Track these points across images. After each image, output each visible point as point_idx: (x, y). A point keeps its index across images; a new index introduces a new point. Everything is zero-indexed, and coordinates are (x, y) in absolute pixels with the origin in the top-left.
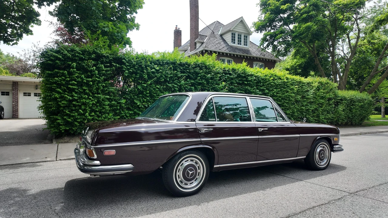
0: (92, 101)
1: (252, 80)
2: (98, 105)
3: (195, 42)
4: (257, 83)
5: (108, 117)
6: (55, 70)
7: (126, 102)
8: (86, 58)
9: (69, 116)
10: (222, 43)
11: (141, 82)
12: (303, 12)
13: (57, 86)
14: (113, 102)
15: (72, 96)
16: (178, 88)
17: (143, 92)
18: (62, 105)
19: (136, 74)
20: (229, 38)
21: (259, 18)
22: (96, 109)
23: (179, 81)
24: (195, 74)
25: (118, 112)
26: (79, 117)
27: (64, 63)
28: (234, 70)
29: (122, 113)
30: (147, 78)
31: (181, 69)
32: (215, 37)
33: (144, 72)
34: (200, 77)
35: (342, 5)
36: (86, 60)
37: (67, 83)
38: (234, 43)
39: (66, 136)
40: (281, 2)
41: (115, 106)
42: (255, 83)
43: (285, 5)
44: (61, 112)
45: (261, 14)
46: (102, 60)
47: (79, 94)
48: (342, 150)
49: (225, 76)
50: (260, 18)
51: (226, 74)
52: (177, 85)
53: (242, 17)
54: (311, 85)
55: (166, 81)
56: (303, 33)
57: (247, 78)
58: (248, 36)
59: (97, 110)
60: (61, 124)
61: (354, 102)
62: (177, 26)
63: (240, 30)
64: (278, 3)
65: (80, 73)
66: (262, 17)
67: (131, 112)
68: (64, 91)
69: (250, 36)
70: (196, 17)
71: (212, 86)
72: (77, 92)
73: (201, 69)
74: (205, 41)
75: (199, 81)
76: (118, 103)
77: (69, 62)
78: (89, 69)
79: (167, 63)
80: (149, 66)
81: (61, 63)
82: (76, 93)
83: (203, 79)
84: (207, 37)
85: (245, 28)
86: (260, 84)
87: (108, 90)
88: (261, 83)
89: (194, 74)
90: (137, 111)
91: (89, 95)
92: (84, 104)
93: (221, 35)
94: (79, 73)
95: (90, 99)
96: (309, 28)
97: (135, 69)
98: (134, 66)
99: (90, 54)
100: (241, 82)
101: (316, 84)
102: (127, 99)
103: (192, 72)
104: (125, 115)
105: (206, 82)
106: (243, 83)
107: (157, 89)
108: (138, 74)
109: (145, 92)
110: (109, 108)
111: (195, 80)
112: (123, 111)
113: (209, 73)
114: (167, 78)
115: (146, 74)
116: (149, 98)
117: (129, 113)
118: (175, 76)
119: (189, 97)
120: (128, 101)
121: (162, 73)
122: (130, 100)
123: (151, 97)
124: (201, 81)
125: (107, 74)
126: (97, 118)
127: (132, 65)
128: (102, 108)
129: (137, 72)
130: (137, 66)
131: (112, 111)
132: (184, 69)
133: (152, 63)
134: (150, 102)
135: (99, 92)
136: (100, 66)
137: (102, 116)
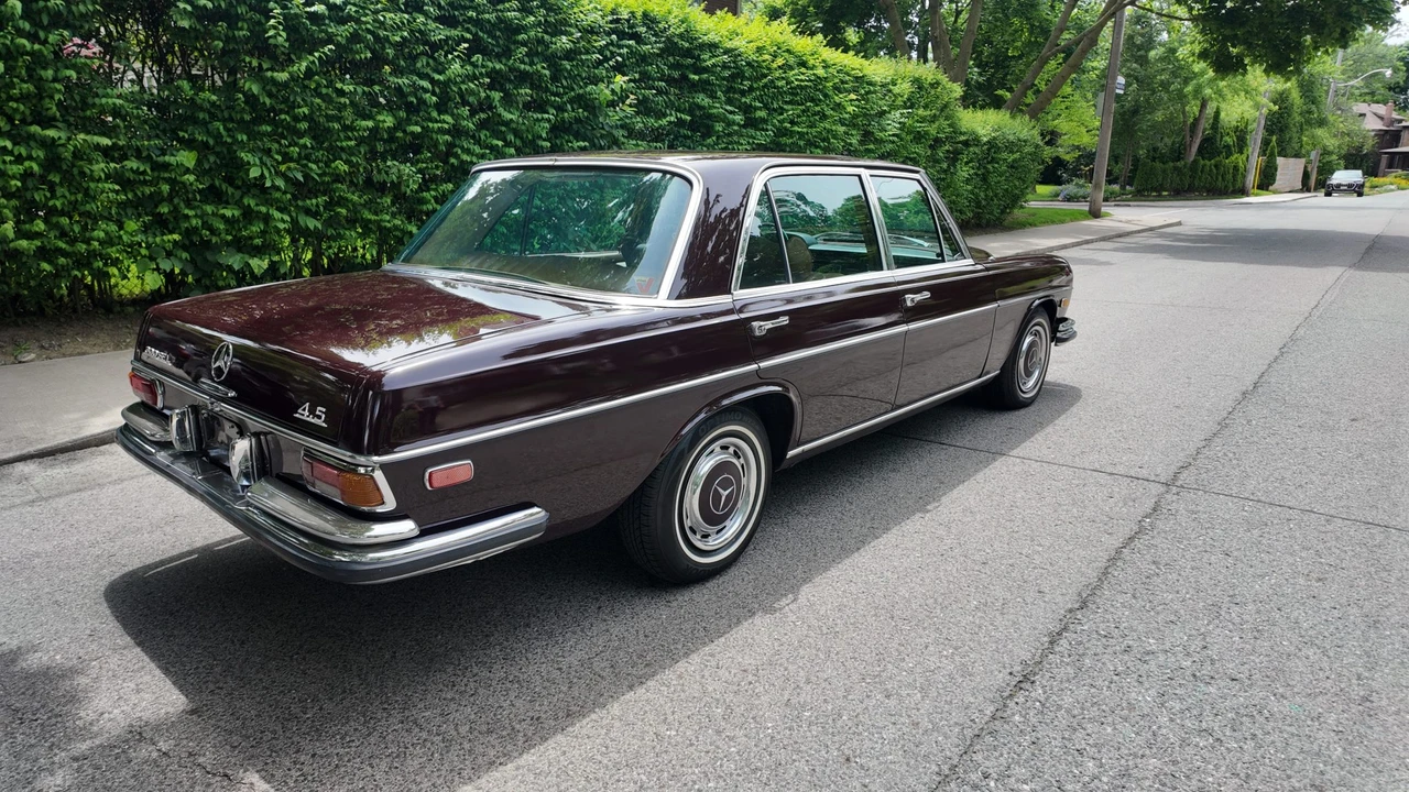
1: (714, 65)
2: (57, 180)
4: (733, 77)
5: (120, 237)
7: (199, 163)
11: (259, 65)
14: (132, 164)
16: (434, 93)
17: (274, 112)
22: (47, 199)
23: (435, 59)
24: (500, 30)
25: (166, 210)
28: (649, 20)
29: (187, 217)
30: (287, 45)
34: (524, 44)
41: (146, 182)
42: (724, 79)
49: (621, 47)
51: (622, 35)
52: (432, 81)
54: (890, 91)
55: (378, 60)
57: (698, 59)
59: (58, 204)
61: (998, 150)
67: (229, 212)
71: (573, 89)
75: (522, 66)
76: (157, 167)
83: (537, 54)
86: (741, 84)
87: (91, 100)
88: (744, 78)
89: (498, 33)
90: (257, 205)
100: (676, 74)
101: (904, 88)
102: (202, 149)
103: (489, 21)
104: (206, 225)
105: (547, 72)
106: (684, 78)
107: (342, 100)
108: (240, 24)
109: (287, 113)
110: (117, 192)
111: (504, 61)
112: (189, 206)
113: (556, 29)
114: (384, 48)
115: (279, 23)
116: (307, 141)
117: (223, 216)
118: (422, 37)
119: (690, 183)
120: (208, 160)
121: (358, 21)
122: (217, 154)
123: (314, 138)
124: (528, 68)
125: (72, 15)
126: (66, 242)
128: (80, 197)
129: (233, 11)
131: (135, 206)
132: (451, 3)
134: (315, 162)
135: (51, 112)
137: (87, 234)
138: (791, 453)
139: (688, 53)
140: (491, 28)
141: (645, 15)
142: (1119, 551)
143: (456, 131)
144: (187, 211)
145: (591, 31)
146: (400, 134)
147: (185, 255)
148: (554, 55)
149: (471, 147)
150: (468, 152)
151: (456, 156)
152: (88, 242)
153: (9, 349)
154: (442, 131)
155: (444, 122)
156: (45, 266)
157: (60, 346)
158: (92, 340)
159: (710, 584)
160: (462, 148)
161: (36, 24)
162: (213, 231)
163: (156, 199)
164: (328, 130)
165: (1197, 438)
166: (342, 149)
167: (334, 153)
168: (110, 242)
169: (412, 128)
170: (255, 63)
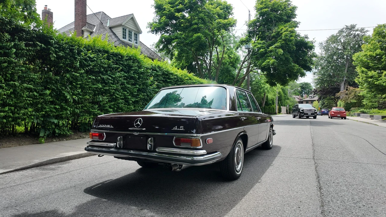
0: (6, 90)
1: (173, 78)
2: (13, 96)
3: (82, 30)
5: (27, 113)
7: (51, 94)
10: (113, 36)
11: (71, 70)
12: (193, 23)
14: (35, 94)
16: (112, 80)
17: (72, 82)
19: (66, 59)
20: (120, 32)
21: (154, 19)
23: (112, 72)
25: (40, 106)
28: (159, 67)
30: (79, 66)
32: (104, 28)
33: (75, 58)
34: (133, 70)
35: (223, 24)
38: (125, 38)
40: (175, 9)
41: (37, 99)
43: (179, 13)
45: (156, 16)
48: (276, 134)
49: (153, 72)
50: (154, 20)
52: (112, 77)
53: (133, 14)
55: (99, 71)
56: (193, 42)
57: (169, 76)
58: (138, 35)
59: (12, 103)
62: (46, 6)
63: (130, 26)
64: (172, 10)
66: (156, 19)
69: (140, 35)
70: (83, 2)
71: (143, 81)
73: (134, 62)
74: (94, 31)
75: (132, 75)
76: (40, 95)
78: (1, 44)
79: (99, 51)
80: (82, 51)
83: (135, 73)
84: (95, 27)
85: (134, 25)
87: (27, 76)
89: (127, 67)
90: (65, 105)
93: (110, 28)
95: (2, 88)
96: (199, 38)
97: (65, 53)
99: (3, 23)
102: (53, 90)
103: (125, 64)
104: (50, 111)
105: (137, 77)
106: (166, 80)
107: (90, 80)
108: (67, 60)
109: (75, 83)
110: (30, 100)
111: (127, 74)
112: (46, 106)
113: (140, 67)
114: (100, 68)
115: (79, 60)
116: (79, 90)
117: (56, 108)
118: (109, 66)
119: (226, 89)
120: (54, 94)
121: (96, 61)
122: (56, 92)
123: (81, 89)
124: (133, 75)
125: (26, 55)
126: (12, 114)
127: (62, 48)
128: (19, 101)
129: (66, 57)
130: (68, 50)
131: (31, 105)
132: (116, 60)
133: (85, 49)
134: (80, 95)
135: (16, 78)
136: (19, 43)
137: (18, 112)
138: (247, 149)
139: (167, 75)
140: (125, 66)
143: (116, 90)
145: (147, 68)
146: (102, 89)
147: (42, 119)
148: (138, 73)
150: (118, 94)
151: (115, 95)
154: (113, 89)
156: (5, 121)
157: (2, 145)
158: (12, 143)
160: (116, 93)
161: (17, 56)
162: (52, 112)
163: (39, 102)
164: (84, 88)
166: (88, 93)
167: (86, 94)
168: (24, 114)
169: (106, 88)
170: (70, 69)
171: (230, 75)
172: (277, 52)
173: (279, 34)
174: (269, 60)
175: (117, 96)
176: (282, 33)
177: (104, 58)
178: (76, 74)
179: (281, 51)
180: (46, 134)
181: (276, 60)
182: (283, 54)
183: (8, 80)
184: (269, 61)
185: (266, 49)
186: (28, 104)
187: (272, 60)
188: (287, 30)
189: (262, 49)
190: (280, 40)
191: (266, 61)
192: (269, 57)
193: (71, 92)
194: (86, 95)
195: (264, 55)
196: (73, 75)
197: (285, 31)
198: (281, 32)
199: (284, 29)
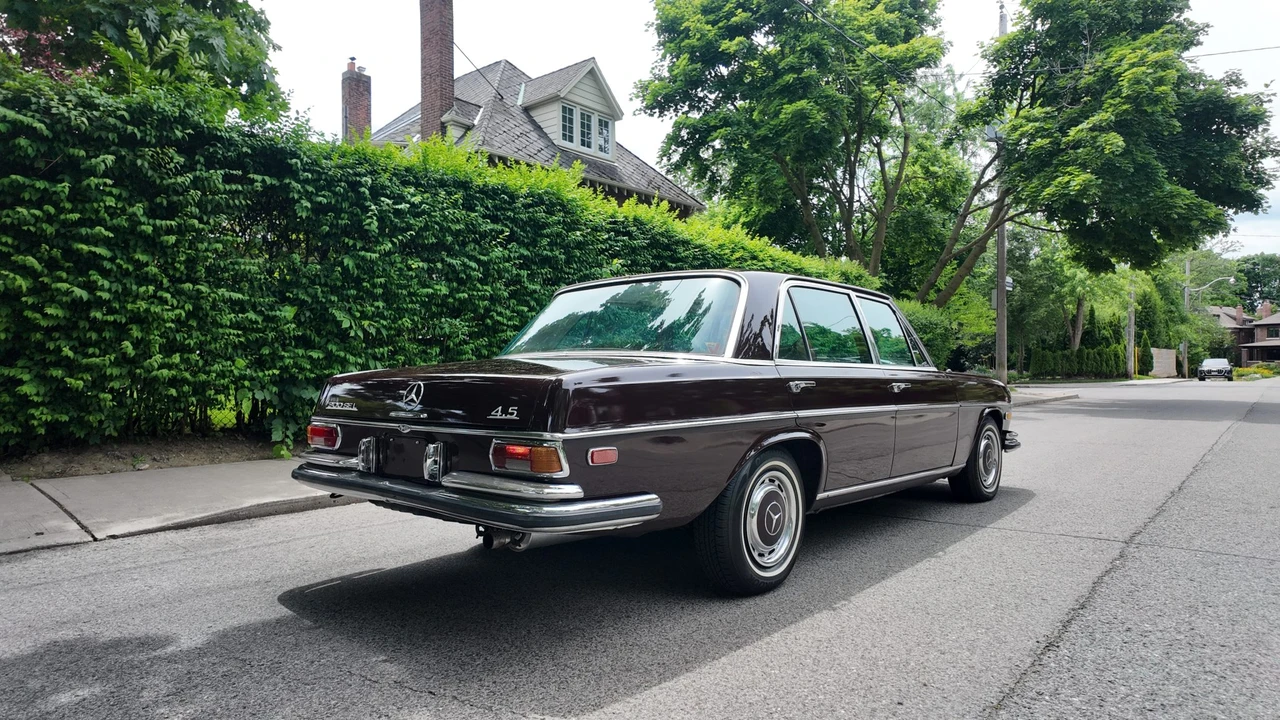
0: (173, 308)
2: (195, 324)
3: (443, 123)
5: (232, 371)
6: (13, 177)
7: (296, 316)
8: (148, 138)
9: (71, 367)
10: (534, 136)
11: (354, 245)
12: (783, 68)
13: (16, 243)
14: (252, 315)
15: (90, 287)
16: (478, 271)
17: (358, 281)
18: (44, 323)
19: (338, 211)
20: (555, 121)
21: (653, 69)
22: (185, 339)
23: (480, 246)
24: (530, 226)
25: (267, 352)
26: (116, 371)
27: (51, 148)
28: (638, 222)
29: (282, 358)
30: (377, 231)
31: (487, 208)
32: (506, 111)
33: (366, 209)
34: (548, 236)
35: (889, 62)
36: (149, 145)
37: (62, 231)
38: (571, 140)
39: (47, 449)
40: (720, 28)
41: (258, 330)
43: (733, 38)
44: (27, 352)
45: (660, 57)
46: (211, 150)
47: (118, 281)
48: (1018, 445)
49: (617, 241)
50: (656, 71)
52: (478, 261)
53: (594, 58)
55: (440, 245)
56: (785, 131)
57: (675, 251)
58: (610, 122)
59: (192, 343)
60: (36, 399)
62: (353, 59)
63: (586, 98)
64: (711, 32)
65: (120, 195)
66: (662, 66)
67: (315, 355)
68: (52, 265)
69: (616, 123)
71: (582, 271)
72: (111, 270)
73: (550, 213)
74: (476, 122)
75: (545, 252)
76: (267, 319)
77: (74, 146)
78: (158, 181)
79: (442, 184)
81: (38, 150)
82: (105, 273)
83: (556, 244)
84: (482, 110)
85: (599, 94)
87: (231, 267)
89: (528, 228)
90: (338, 351)
91: (160, 286)
92: (139, 319)
93: (527, 110)
94: (118, 198)
95: (163, 301)
96: (801, 116)
97: (335, 194)
98: (331, 183)
99: (165, 122)
102: (300, 304)
103: (522, 220)
104: (296, 365)
105: (563, 257)
106: (664, 265)
107: (410, 273)
108: (343, 215)
109: (368, 282)
110: (238, 336)
111: (531, 249)
112: (284, 350)
113: (572, 226)
114: (444, 236)
115: (375, 215)
116: (381, 304)
117: (310, 357)
118: (471, 228)
119: (739, 284)
120: (305, 315)
121: (429, 215)
122: (311, 310)
123: (385, 301)
124: (549, 253)
125: (228, 206)
126: (190, 374)
127: (325, 180)
128: (209, 338)
129: (339, 206)
130: (343, 184)
131: (244, 348)
132: (495, 207)
133: (394, 179)
134: (385, 319)
135: (199, 274)
136: (205, 175)
137: (207, 368)
138: (820, 496)
140: (523, 225)
141: (636, 219)
142: (1100, 578)
143: (494, 299)
144: (283, 353)
145: (595, 229)
146: (451, 300)
147: (275, 389)
148: (568, 246)
149: (503, 311)
150: (500, 314)
151: (492, 318)
152: (208, 373)
153: (129, 460)
154: (483, 298)
155: (486, 290)
156: (173, 392)
157: (168, 459)
158: (192, 456)
159: (768, 596)
160: (496, 311)
161: (204, 211)
162: (302, 369)
163: (264, 343)
164: (397, 295)
165: (1141, 517)
166: (406, 310)
167: (400, 313)
168: (222, 375)
169: (461, 295)
170: (351, 243)
171: (929, 239)
172: (1099, 146)
173: (1108, 79)
174: (1067, 179)
175: (499, 318)
176: (1119, 75)
177: (455, 205)
178: (369, 254)
179: (1116, 141)
180: (289, 433)
181: (1094, 177)
182: (1126, 152)
183: (180, 278)
184: (1068, 182)
185: (1056, 138)
186: (235, 347)
187: (1078, 176)
188: (1142, 59)
189: (1042, 137)
190: (1112, 98)
191: (1056, 182)
192: (1067, 164)
193: (358, 311)
194: (401, 319)
195: (1045, 162)
196: (363, 258)
197: (1133, 65)
198: (1117, 70)
199: (1130, 59)
